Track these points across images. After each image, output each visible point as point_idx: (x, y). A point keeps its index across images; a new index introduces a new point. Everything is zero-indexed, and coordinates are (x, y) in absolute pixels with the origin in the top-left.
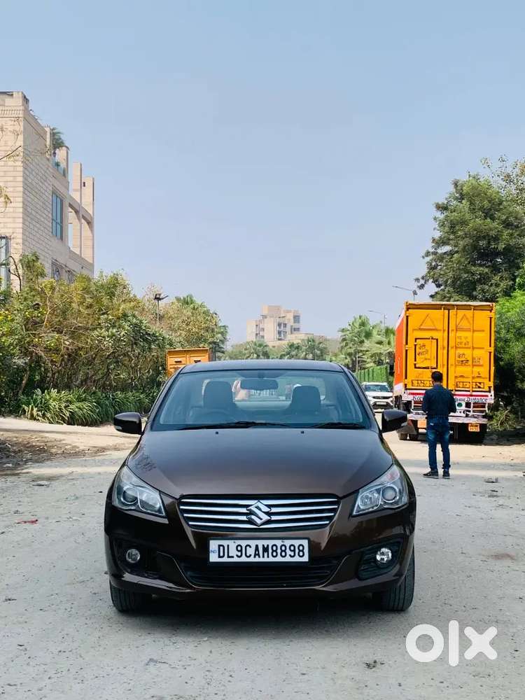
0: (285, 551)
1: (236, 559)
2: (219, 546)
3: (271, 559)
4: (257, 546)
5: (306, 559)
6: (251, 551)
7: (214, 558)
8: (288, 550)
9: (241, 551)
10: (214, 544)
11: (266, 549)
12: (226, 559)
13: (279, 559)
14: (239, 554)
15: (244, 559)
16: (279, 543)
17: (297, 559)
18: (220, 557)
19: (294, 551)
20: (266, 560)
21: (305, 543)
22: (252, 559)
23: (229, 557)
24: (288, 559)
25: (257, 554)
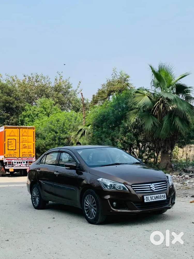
0: (161, 197)
1: (151, 201)
3: (158, 200)
4: (155, 196)
5: (166, 199)
6: (154, 198)
7: (145, 201)
8: (162, 197)
9: (151, 198)
10: (145, 197)
11: (157, 197)
12: (148, 201)
13: (160, 199)
15: (152, 200)
16: (159, 195)
17: (164, 199)
18: (147, 200)
19: (163, 197)
21: (165, 194)
22: (154, 200)
23: (149, 200)
24: (162, 199)
25: (155, 199)
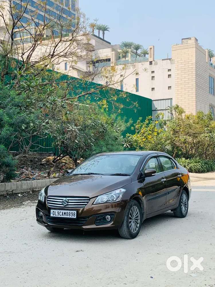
0: (70, 214)
2: (53, 211)
3: (66, 217)
4: (63, 212)
5: (75, 217)
6: (61, 214)
7: (52, 215)
9: (59, 213)
11: (65, 213)
12: (54, 216)
13: (68, 217)
14: (58, 214)
15: (59, 216)
16: (69, 212)
17: (73, 217)
18: (53, 215)
19: (72, 214)
20: (65, 217)
21: (75, 212)
22: (61, 216)
23: (56, 215)
24: (71, 217)
